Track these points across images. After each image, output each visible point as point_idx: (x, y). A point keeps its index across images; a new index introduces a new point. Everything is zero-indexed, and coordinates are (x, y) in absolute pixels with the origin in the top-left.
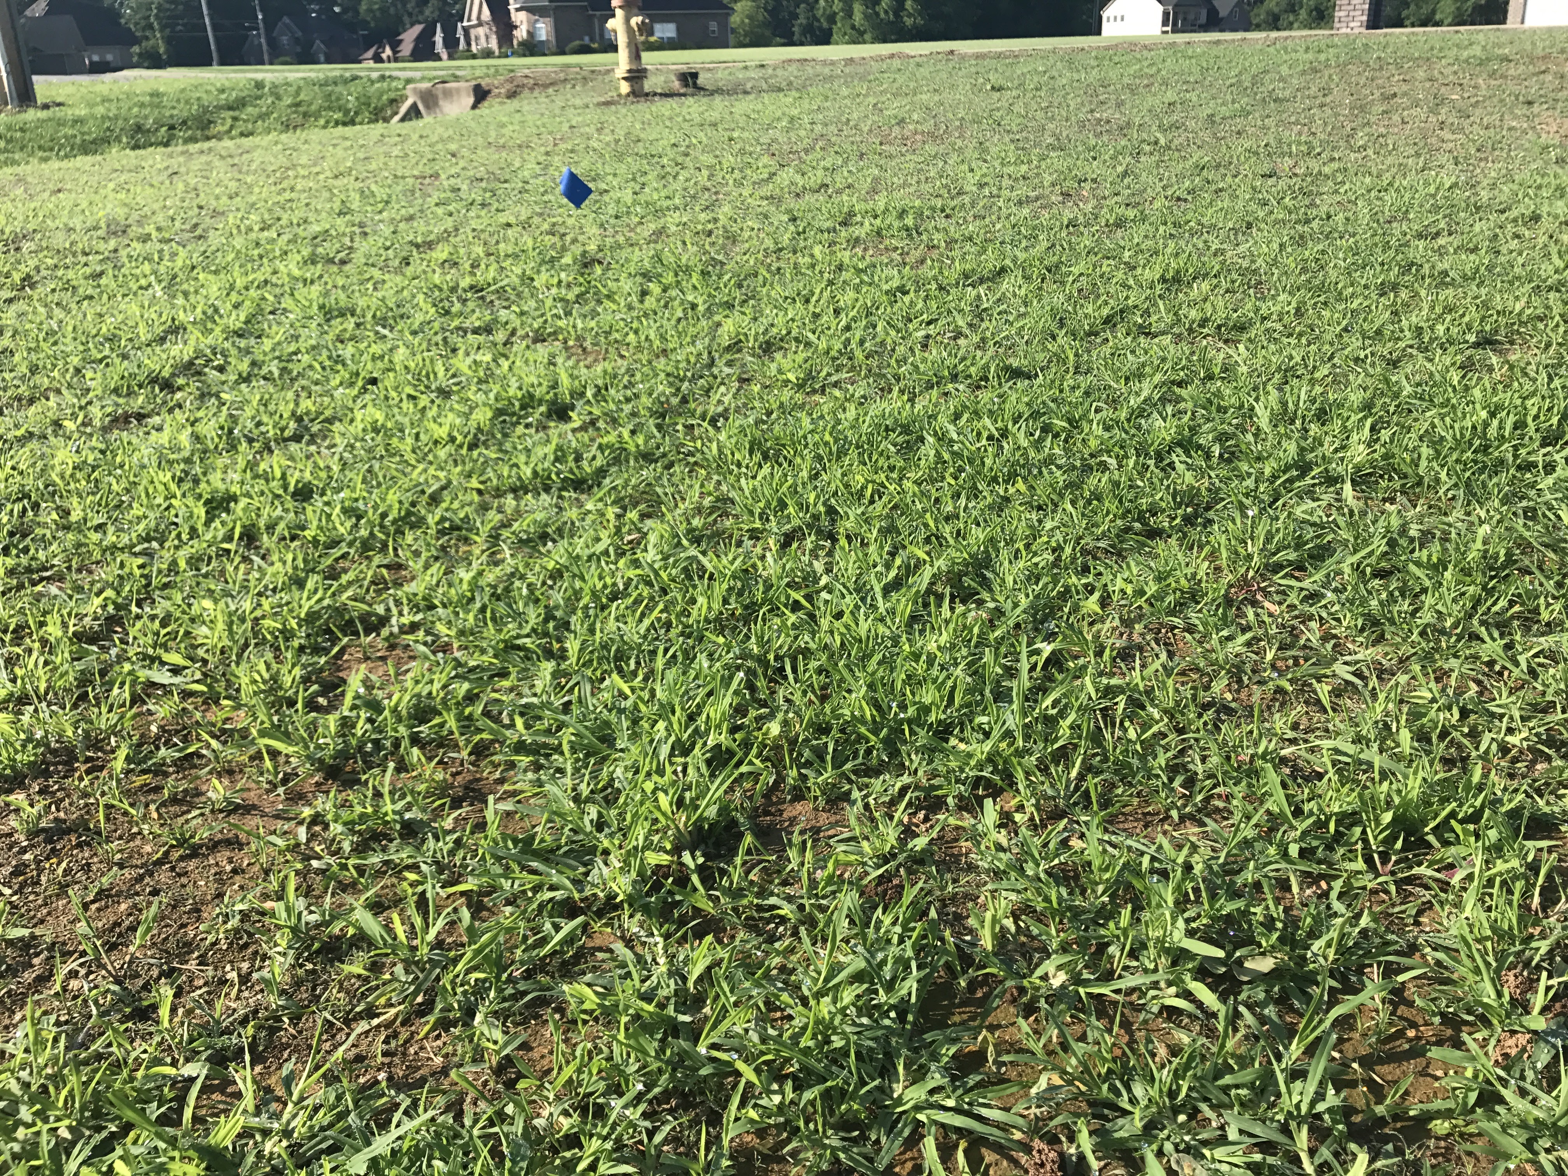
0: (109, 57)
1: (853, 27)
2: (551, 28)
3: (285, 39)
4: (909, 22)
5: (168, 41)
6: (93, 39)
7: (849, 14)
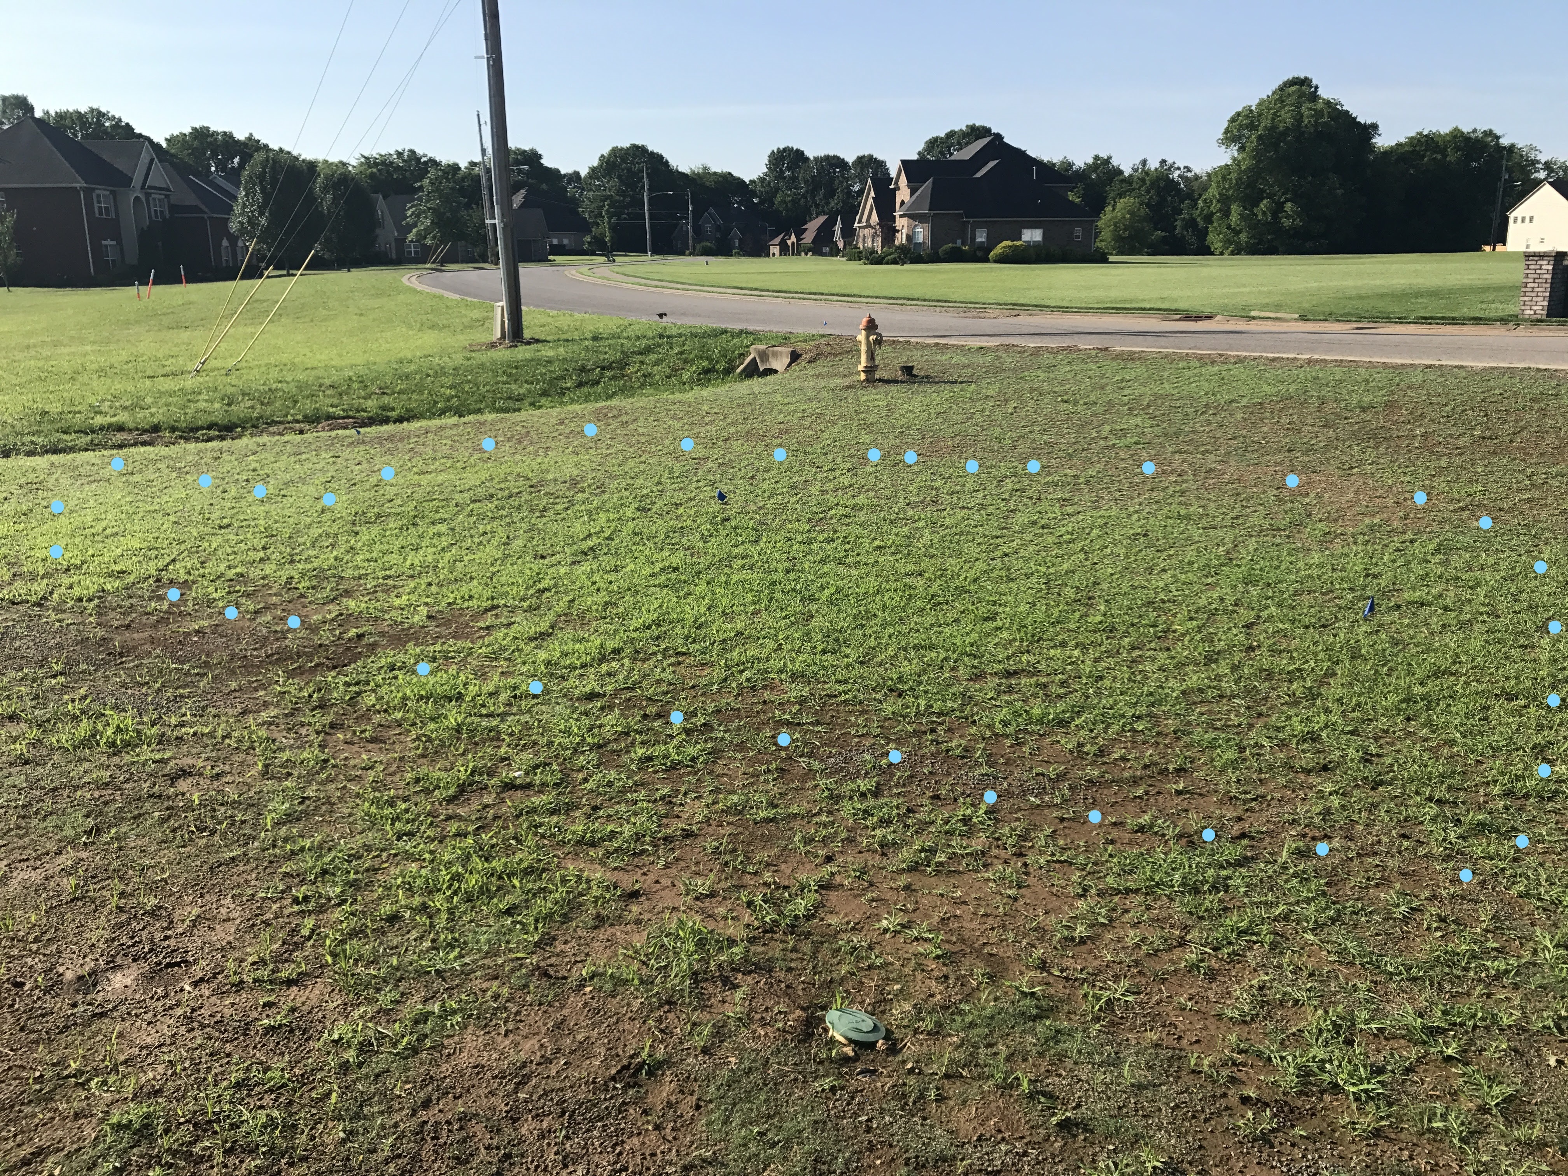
0: (566, 241)
1: (1229, 227)
2: (928, 232)
3: (708, 227)
4: (1286, 223)
5: (613, 228)
6: (555, 227)
7: (1227, 214)
